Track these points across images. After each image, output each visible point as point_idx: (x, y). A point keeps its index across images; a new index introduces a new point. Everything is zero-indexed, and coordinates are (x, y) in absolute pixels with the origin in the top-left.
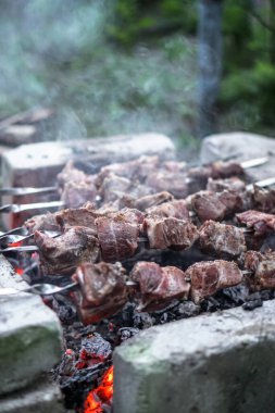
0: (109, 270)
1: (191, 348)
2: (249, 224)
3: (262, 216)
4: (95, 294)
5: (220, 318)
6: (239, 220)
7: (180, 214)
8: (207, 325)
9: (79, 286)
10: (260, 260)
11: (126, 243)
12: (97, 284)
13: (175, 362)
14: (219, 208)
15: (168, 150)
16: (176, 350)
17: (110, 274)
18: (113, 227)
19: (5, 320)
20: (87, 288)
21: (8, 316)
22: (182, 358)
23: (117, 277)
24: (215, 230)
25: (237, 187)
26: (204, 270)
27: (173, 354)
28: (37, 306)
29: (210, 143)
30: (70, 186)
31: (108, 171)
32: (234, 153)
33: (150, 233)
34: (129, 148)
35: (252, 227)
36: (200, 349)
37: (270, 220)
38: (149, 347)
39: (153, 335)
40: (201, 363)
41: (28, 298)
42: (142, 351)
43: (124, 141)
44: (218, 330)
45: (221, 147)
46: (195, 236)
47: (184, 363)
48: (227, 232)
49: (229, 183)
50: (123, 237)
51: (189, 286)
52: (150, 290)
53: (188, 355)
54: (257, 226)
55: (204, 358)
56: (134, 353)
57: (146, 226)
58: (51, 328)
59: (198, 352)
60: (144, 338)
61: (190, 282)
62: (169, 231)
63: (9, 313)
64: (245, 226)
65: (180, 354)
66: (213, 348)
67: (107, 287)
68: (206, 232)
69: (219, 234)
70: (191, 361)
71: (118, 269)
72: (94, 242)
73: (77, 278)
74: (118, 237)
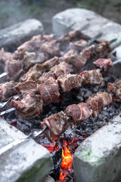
0: (59, 117)
1: (110, 148)
2: (101, 67)
3: (106, 61)
4: (58, 131)
5: (113, 125)
6: (95, 65)
7: (68, 69)
8: (110, 131)
9: (47, 128)
10: (118, 88)
11: (55, 94)
12: (58, 126)
13: (106, 156)
14: (84, 61)
15: (40, 27)
16: (104, 150)
17: (60, 118)
18: (46, 89)
19: (25, 159)
20: (53, 129)
21: (25, 156)
22: (108, 153)
23: (63, 119)
24: (89, 75)
25: (85, 45)
26: (97, 101)
27: (104, 152)
28: (35, 145)
29: (57, 19)
30: (9, 64)
31: (21, 50)
32: (72, 23)
33: (63, 86)
34: (22, 31)
35: (103, 68)
36: (114, 146)
37: (109, 63)
38: (91, 151)
39: (89, 143)
40: (116, 153)
41: (28, 141)
42: (89, 154)
43: (18, 27)
44: (116, 133)
45: (64, 20)
46: (81, 80)
47: (110, 155)
48: (94, 74)
49: (80, 43)
50: (53, 92)
51: (92, 111)
52: (78, 120)
53: (110, 151)
54: (105, 67)
55: (117, 149)
56: (86, 155)
57: (59, 83)
58: (48, 157)
59: (114, 148)
60: (85, 146)
61: (91, 108)
62: (71, 82)
63: (24, 154)
64: (99, 68)
65: (107, 151)
66: (119, 144)
67: (62, 126)
68: (85, 77)
69: (91, 76)
70: (112, 153)
71: (63, 115)
72: (40, 98)
73: (46, 124)
74: (50, 93)
